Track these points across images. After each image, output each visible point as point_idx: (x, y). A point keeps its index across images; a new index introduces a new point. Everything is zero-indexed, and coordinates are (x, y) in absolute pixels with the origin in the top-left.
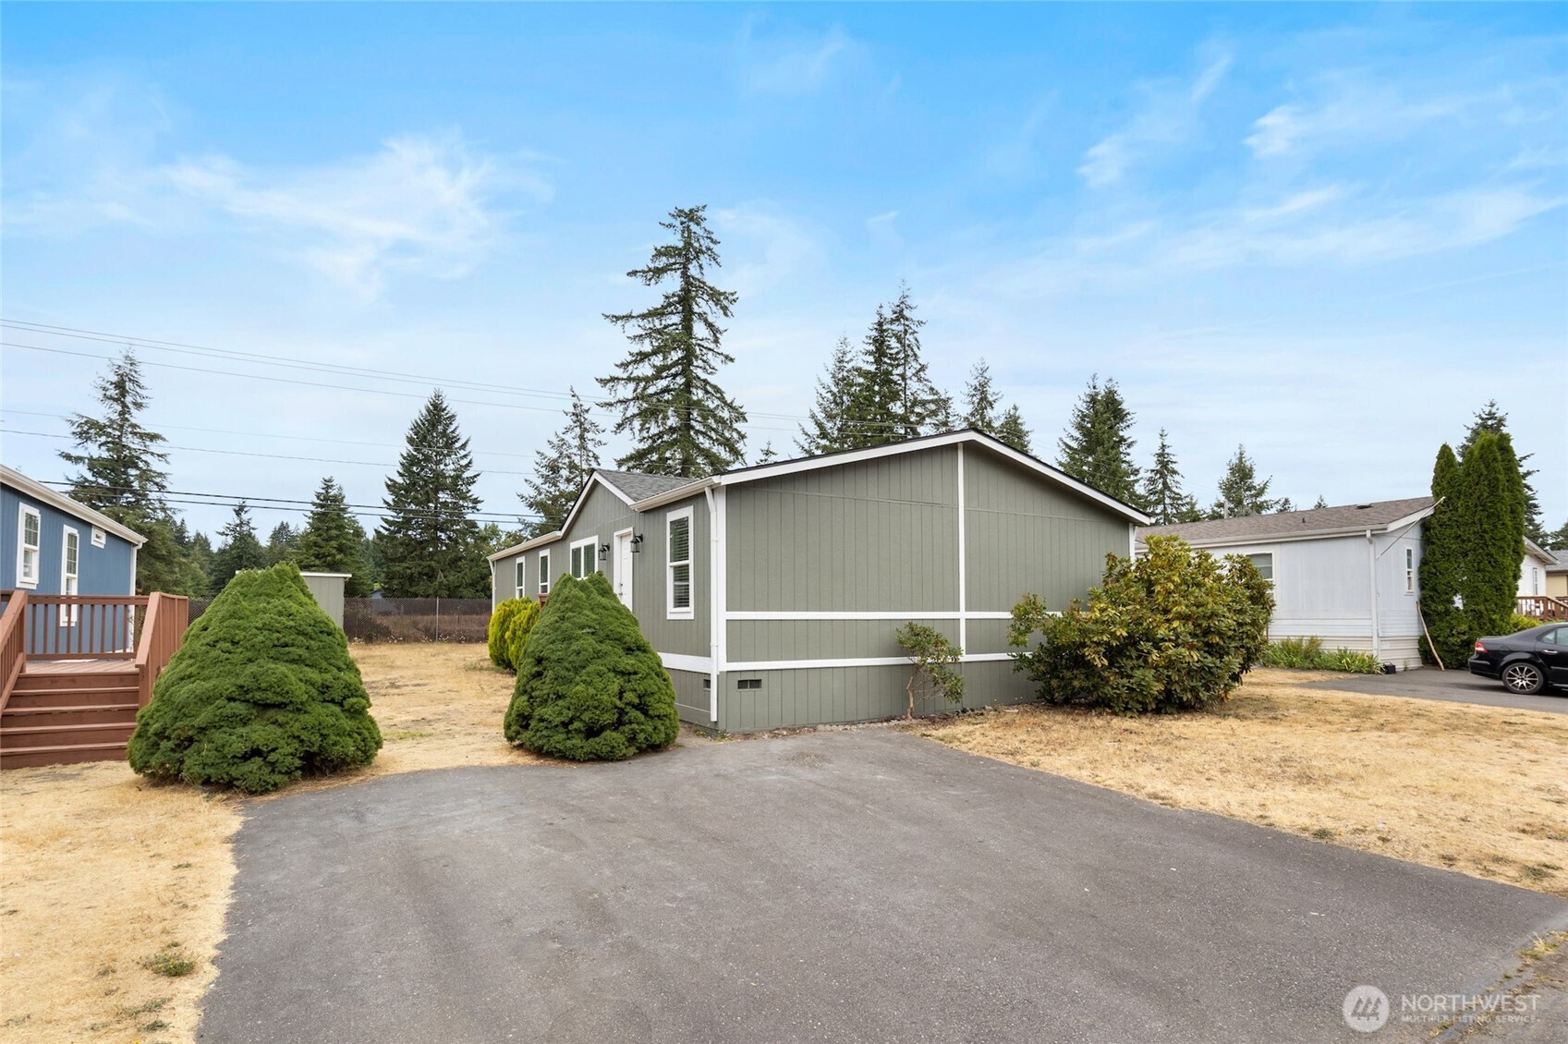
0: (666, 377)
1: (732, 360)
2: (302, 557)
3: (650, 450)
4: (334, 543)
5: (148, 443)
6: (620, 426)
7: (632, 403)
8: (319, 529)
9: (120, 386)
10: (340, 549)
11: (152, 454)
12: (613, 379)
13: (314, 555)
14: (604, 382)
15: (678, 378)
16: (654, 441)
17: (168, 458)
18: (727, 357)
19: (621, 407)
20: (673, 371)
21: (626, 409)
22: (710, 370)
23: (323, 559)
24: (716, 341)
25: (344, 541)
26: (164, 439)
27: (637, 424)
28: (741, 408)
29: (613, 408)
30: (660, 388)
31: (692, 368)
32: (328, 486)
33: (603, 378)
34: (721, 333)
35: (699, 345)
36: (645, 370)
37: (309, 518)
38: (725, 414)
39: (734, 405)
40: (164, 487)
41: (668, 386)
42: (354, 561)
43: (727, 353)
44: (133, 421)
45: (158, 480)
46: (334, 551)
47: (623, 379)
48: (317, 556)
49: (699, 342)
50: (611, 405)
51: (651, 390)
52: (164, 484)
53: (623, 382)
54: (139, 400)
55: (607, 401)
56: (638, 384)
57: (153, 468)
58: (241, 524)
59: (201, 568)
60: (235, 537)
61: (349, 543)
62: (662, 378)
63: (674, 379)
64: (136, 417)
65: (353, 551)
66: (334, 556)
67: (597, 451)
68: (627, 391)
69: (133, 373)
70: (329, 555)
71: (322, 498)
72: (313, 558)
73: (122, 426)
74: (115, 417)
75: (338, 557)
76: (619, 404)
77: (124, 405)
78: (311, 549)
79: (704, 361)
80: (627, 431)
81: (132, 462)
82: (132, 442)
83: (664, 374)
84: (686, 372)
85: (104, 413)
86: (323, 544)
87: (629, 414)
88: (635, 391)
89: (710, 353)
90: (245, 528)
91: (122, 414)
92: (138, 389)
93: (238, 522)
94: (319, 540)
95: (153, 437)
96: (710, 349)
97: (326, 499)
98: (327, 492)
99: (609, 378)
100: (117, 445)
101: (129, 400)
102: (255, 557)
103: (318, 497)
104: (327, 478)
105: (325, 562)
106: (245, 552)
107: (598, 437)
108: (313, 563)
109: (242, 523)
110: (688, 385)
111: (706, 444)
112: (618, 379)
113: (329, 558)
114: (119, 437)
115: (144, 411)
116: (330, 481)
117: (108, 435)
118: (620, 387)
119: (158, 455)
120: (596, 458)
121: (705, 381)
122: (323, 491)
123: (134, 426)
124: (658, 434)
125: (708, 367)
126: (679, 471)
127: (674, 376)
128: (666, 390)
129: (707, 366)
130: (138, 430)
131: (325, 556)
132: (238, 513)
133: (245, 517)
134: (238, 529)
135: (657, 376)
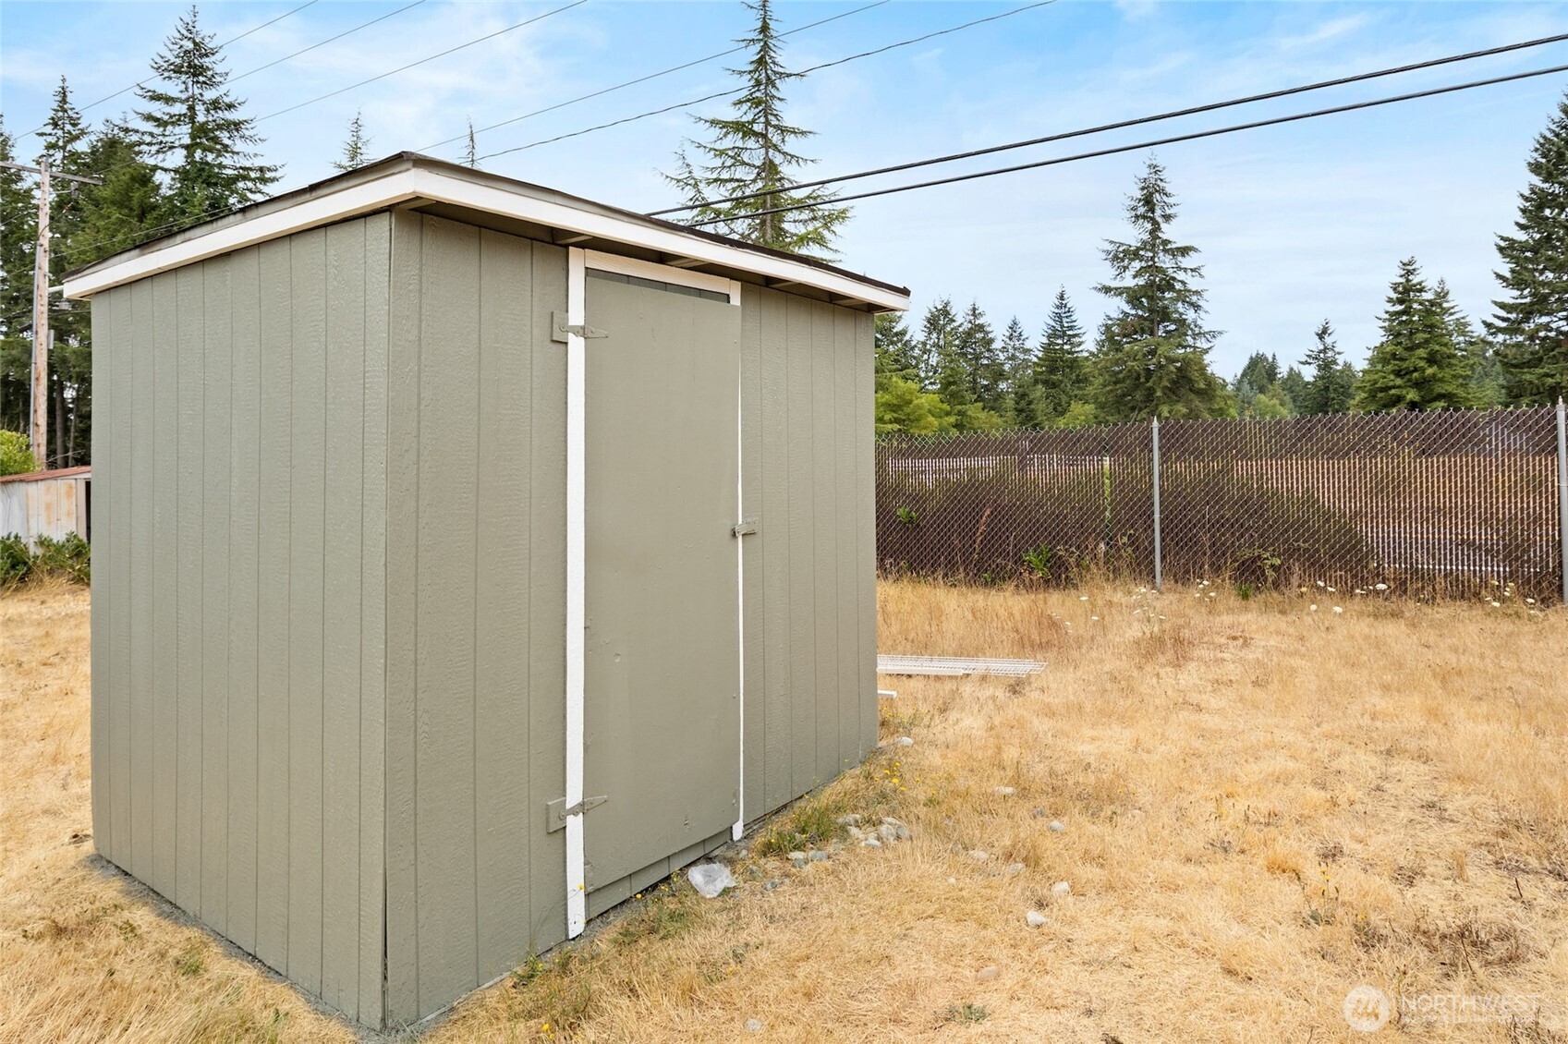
2: (1376, 377)
4: (1422, 352)
5: (1180, 258)
8: (1399, 334)
9: (1148, 201)
10: (1431, 360)
11: (1185, 270)
13: (1393, 372)
17: (1203, 271)
23: (1408, 377)
25: (1437, 348)
26: (1195, 250)
32: (1409, 271)
37: (1384, 320)
40: (1199, 306)
42: (1454, 376)
44: (1164, 237)
45: (1194, 298)
46: (1422, 364)
48: (1398, 374)
52: (1200, 303)
54: (1168, 212)
57: (1190, 287)
58: (1325, 350)
59: (1282, 405)
60: (1319, 366)
61: (1444, 349)
64: (1167, 231)
65: (1453, 361)
66: (1423, 370)
69: (1159, 182)
70: (1415, 370)
71: (1401, 289)
72: (1392, 377)
73: (1154, 245)
74: (1146, 236)
75: (1429, 371)
77: (1155, 222)
78: (1389, 363)
81: (1168, 284)
82: (1165, 261)
85: (1133, 235)
86: (1406, 354)
90: (1330, 354)
91: (1152, 232)
92: (1165, 198)
93: (1322, 347)
94: (1399, 350)
95: (1185, 251)
97: (1407, 290)
98: (1408, 281)
100: (1152, 268)
101: (1158, 212)
102: (1342, 387)
103: (1395, 289)
104: (1406, 261)
105: (1409, 380)
106: (1331, 382)
108: (1391, 384)
109: (1326, 348)
113: (1415, 375)
114: (1152, 258)
115: (1174, 222)
116: (1410, 263)
117: (1141, 259)
119: (1192, 270)
122: (1403, 280)
123: (1166, 242)
130: (1169, 246)
131: (1409, 372)
132: (1321, 336)
133: (1328, 340)
134: (1322, 355)
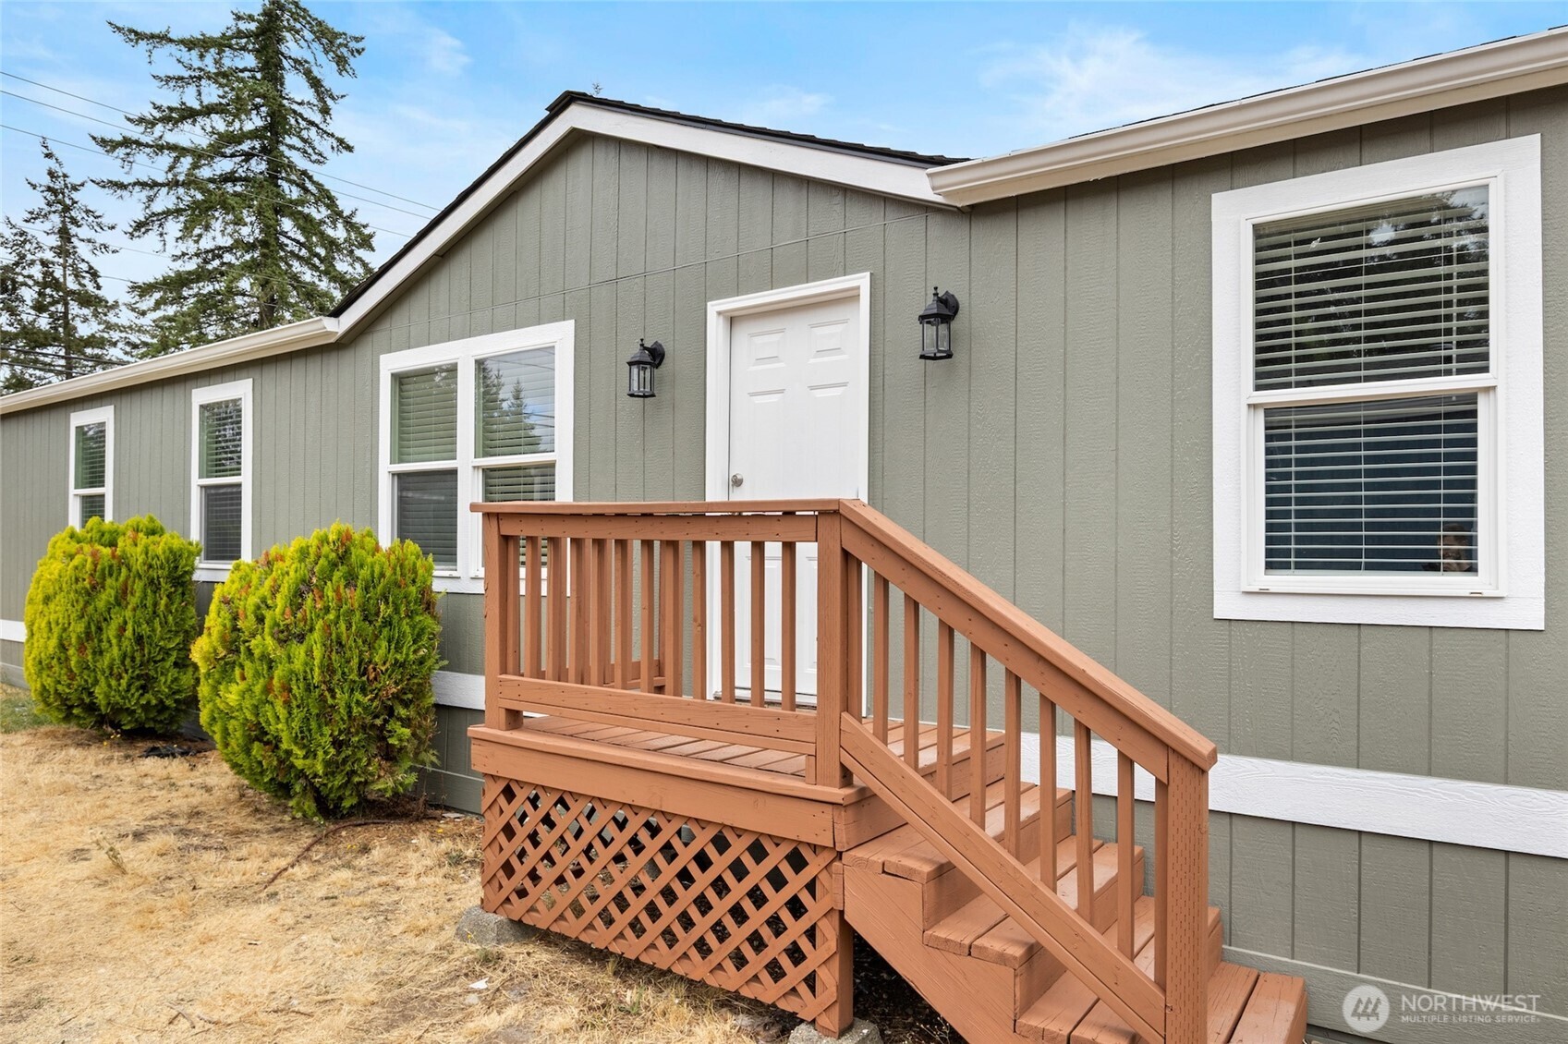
0: (233, 155)
1: (349, 148)
3: (199, 276)
6: (141, 226)
7: (164, 190)
12: (126, 142)
14: (108, 145)
15: (253, 162)
16: (206, 261)
18: (341, 141)
19: (144, 194)
20: (246, 146)
21: (151, 199)
22: (314, 157)
24: (325, 111)
27: (174, 227)
28: (365, 227)
29: (125, 193)
30: (218, 173)
31: (283, 148)
33: (108, 137)
34: (333, 98)
35: (295, 112)
36: (192, 135)
38: (339, 233)
39: (354, 220)
41: (234, 172)
43: (341, 136)
47: (147, 145)
49: (295, 107)
50: (122, 186)
51: (205, 173)
53: (148, 150)
55: (115, 179)
56: (177, 160)
62: (224, 155)
63: (247, 161)
67: (99, 262)
68: (155, 167)
76: (137, 188)
79: (305, 141)
80: (152, 238)
83: (228, 151)
84: (269, 151)
87: (158, 207)
88: (171, 168)
89: (314, 129)
96: (312, 123)
99: (119, 138)
107: (101, 238)
110: (273, 178)
111: (308, 276)
112: (138, 143)
118: (141, 157)
120: (94, 275)
121: (304, 173)
124: (212, 251)
125: (310, 151)
126: (253, 317)
127: (248, 156)
128: (230, 178)
129: (307, 148)
135: (216, 151)
